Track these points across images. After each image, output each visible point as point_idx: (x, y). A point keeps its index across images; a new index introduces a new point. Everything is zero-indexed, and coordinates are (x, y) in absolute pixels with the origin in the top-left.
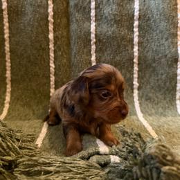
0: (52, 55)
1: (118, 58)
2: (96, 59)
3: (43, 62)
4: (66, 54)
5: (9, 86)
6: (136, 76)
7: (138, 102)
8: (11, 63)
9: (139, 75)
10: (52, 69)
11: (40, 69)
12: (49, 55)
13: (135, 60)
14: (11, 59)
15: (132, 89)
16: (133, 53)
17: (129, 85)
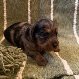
0: (29, 4)
1: (66, 7)
2: (54, 7)
3: (24, 8)
4: (37, 4)
5: (5, 22)
6: (75, 17)
7: (76, 32)
8: (7, 9)
9: (77, 17)
10: (29, 13)
11: (22, 12)
12: (27, 4)
13: (76, 8)
14: (6, 6)
15: (73, 25)
16: (75, 4)
17: (71, 22)
